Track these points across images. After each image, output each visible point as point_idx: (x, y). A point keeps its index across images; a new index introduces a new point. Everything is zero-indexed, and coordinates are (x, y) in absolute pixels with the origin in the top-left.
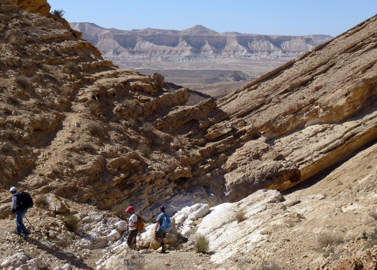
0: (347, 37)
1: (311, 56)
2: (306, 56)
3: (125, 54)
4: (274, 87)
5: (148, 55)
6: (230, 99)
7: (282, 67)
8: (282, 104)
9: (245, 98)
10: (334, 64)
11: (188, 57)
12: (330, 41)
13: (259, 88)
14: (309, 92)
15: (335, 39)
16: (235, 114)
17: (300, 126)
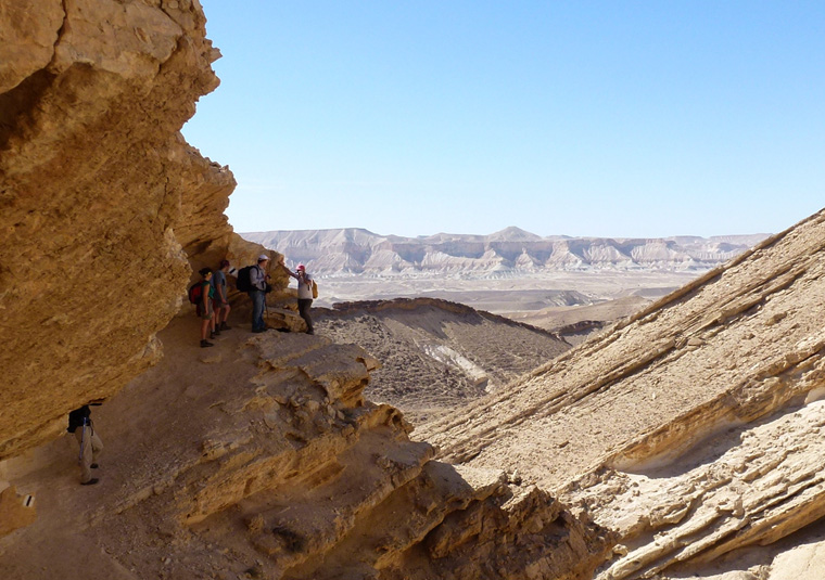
0: (820, 222)
1: (754, 259)
2: (744, 259)
3: (409, 270)
4: (690, 317)
5: (441, 272)
6: (606, 340)
7: (700, 280)
8: (708, 348)
9: (635, 337)
10: (804, 272)
11: (498, 272)
12: (789, 231)
13: (660, 319)
14: (760, 324)
15: (797, 226)
16: (620, 368)
17: (794, 402)
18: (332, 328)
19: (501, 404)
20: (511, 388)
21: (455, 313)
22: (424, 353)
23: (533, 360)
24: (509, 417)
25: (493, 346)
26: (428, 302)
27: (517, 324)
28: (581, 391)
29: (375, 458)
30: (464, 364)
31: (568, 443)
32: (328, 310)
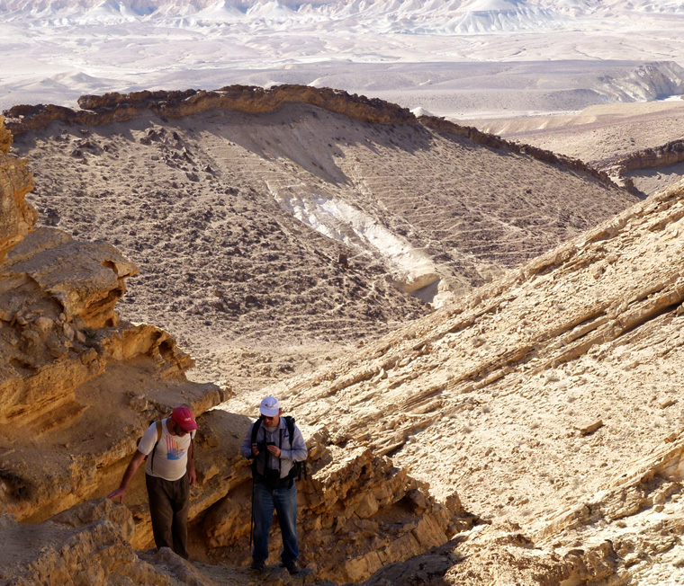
18: (77, 154)
19: (454, 336)
20: (478, 301)
21: (368, 123)
22: (290, 216)
23: (549, 235)
24: (471, 365)
25: (454, 202)
26: (304, 95)
27: (514, 148)
28: (638, 310)
29: (128, 398)
30: (384, 243)
31: (600, 425)
32: (68, 111)
